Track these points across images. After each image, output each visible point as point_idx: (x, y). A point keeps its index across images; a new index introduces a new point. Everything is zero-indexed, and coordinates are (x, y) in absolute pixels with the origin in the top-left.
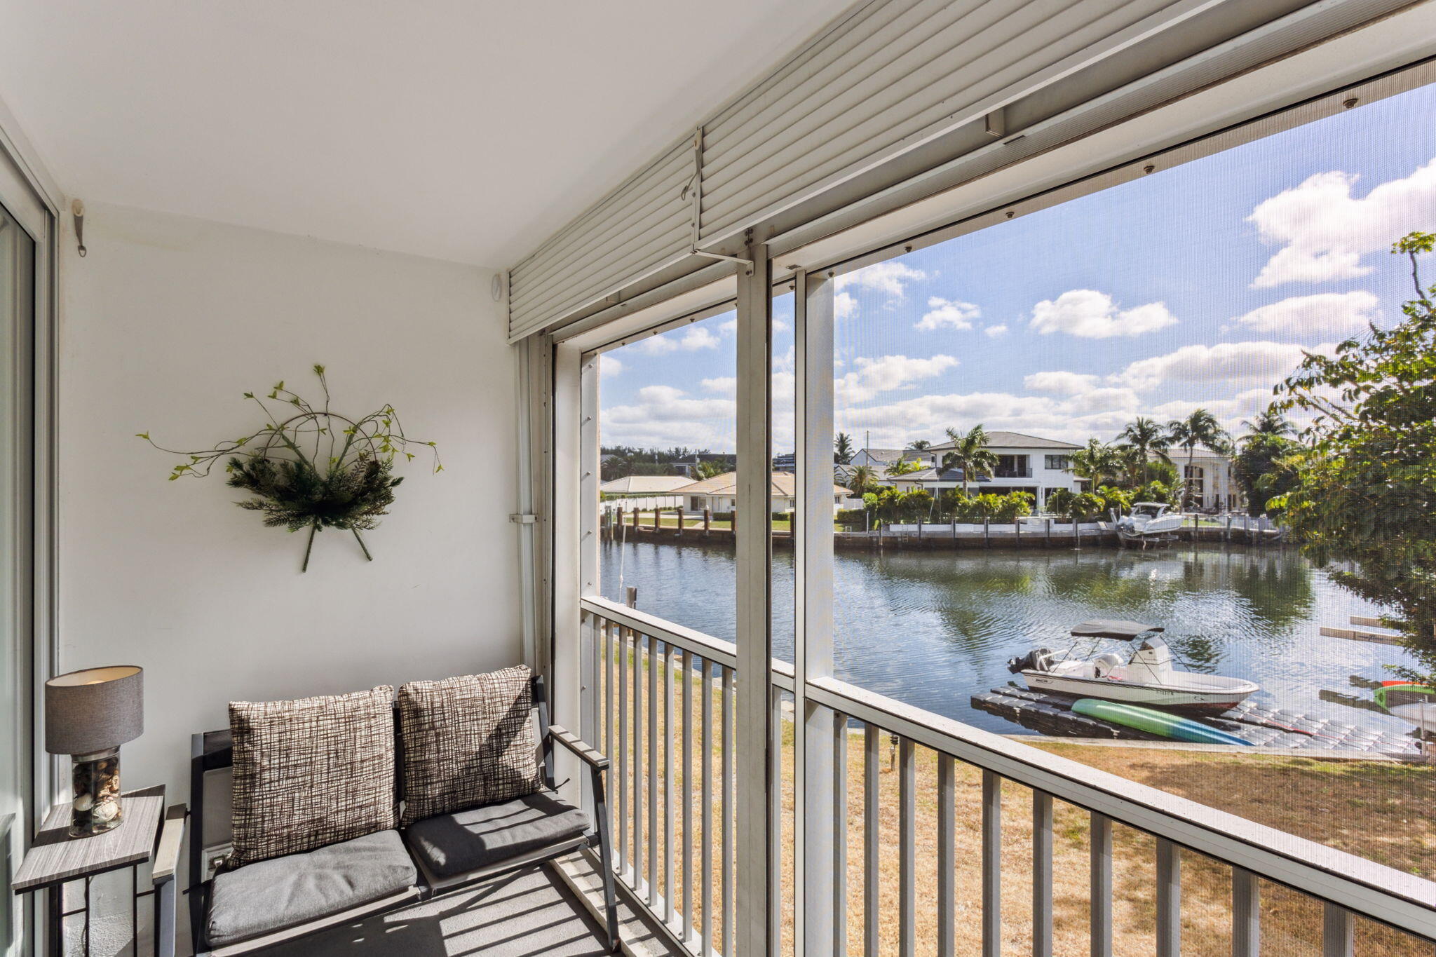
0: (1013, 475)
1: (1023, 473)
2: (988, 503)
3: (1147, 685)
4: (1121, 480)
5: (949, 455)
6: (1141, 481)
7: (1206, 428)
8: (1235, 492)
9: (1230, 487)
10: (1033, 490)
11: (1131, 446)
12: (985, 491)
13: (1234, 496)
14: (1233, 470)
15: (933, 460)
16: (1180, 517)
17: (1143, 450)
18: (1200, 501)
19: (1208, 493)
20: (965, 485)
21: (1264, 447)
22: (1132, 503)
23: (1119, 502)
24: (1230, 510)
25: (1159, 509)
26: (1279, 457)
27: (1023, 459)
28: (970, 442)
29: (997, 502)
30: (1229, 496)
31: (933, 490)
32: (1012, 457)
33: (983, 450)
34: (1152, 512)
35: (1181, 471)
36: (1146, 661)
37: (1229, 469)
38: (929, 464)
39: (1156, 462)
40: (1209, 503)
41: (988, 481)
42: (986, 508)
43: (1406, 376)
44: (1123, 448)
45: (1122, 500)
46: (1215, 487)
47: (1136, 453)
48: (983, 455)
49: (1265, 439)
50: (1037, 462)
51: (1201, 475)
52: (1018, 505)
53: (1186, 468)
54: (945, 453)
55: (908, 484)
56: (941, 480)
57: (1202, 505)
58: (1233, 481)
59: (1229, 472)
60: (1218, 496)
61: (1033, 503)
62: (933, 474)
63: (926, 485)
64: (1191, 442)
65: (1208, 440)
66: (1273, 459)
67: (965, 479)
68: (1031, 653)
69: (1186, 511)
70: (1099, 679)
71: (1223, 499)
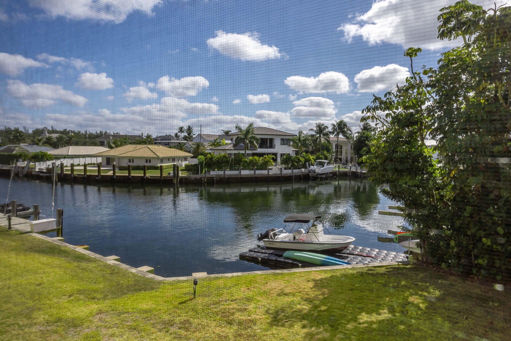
0: (267, 147)
1: (271, 146)
2: (256, 160)
3: (314, 242)
4: (311, 150)
5: (238, 137)
6: (318, 150)
7: (344, 128)
8: (353, 155)
9: (351, 154)
10: (275, 154)
11: (315, 135)
12: (254, 155)
13: (353, 157)
14: (353, 146)
15: (232, 140)
16: (333, 166)
17: (320, 137)
18: (340, 159)
19: (343, 156)
20: (245, 152)
21: (363, 137)
22: (315, 160)
23: (310, 160)
24: (351, 163)
25: (325, 163)
26: (368, 141)
27: (271, 140)
28: (248, 132)
29: (260, 160)
30: (351, 157)
31: (230, 154)
32: (267, 139)
33: (254, 136)
34: (322, 164)
35: (334, 147)
36: (314, 232)
37: (351, 145)
38: (229, 142)
39: (325, 142)
40: (343, 161)
41: (255, 150)
42: (255, 162)
43: (406, 108)
44: (312, 136)
45: (311, 159)
46: (346, 153)
47: (317, 138)
48: (254, 138)
49: (364, 133)
50: (277, 142)
51: (341, 148)
52: (269, 161)
53: (336, 145)
54: (237, 136)
55: (220, 151)
56: (234, 150)
57: (341, 161)
58: (353, 151)
59: (351, 147)
60: (347, 157)
61: (275, 160)
62: (231, 147)
63: (228, 152)
64: (338, 134)
65: (344, 133)
66: (366, 142)
67: (245, 149)
68: (267, 231)
69: (335, 164)
70: (295, 241)
71: (349, 158)
